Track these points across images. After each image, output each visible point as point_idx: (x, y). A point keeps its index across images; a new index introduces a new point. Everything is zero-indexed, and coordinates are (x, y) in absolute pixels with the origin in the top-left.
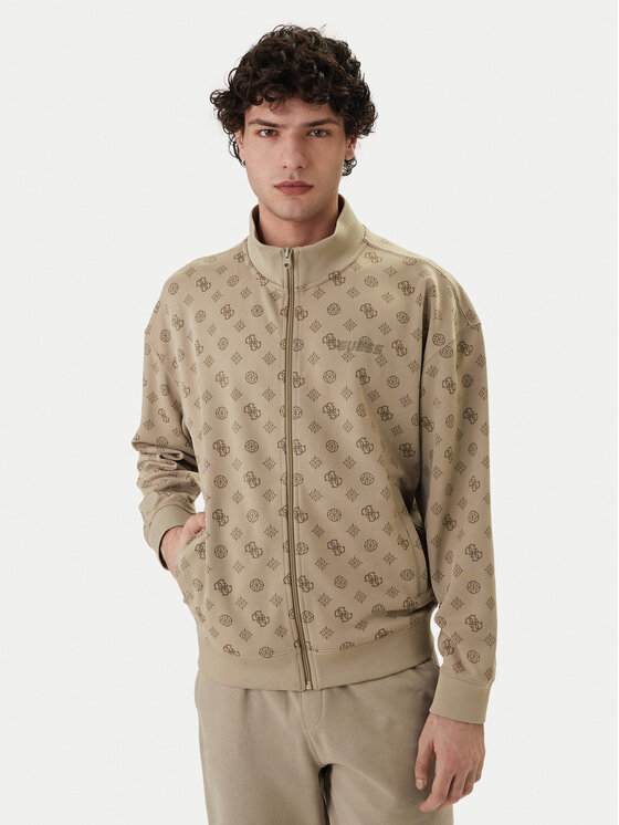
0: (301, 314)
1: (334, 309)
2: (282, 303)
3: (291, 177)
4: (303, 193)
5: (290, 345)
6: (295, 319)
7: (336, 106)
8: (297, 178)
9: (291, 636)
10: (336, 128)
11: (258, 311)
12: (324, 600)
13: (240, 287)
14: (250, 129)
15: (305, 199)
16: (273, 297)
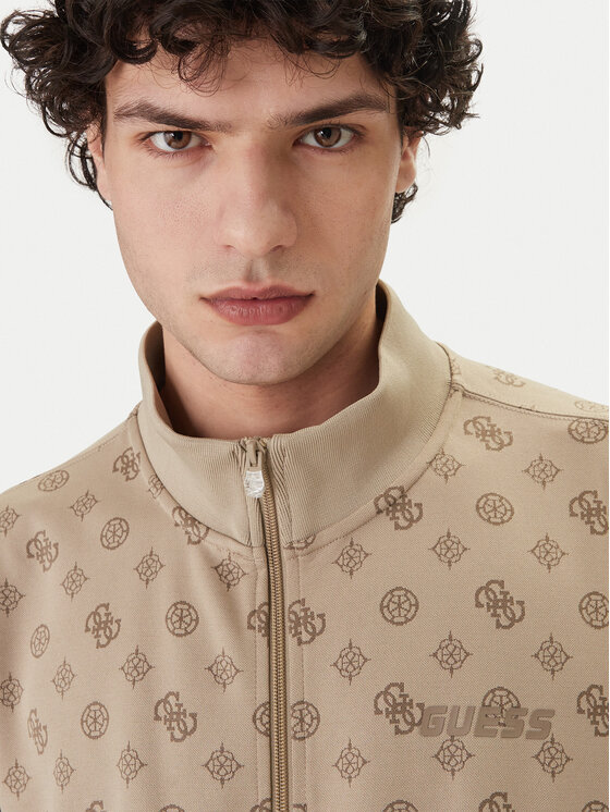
0: (310, 625)
1: (399, 606)
2: (250, 594)
3: (250, 277)
4: (287, 318)
6: (291, 642)
8: (266, 280)
10: (380, 122)
11: (184, 618)
13: (132, 551)
14: (123, 131)
16: (223, 576)
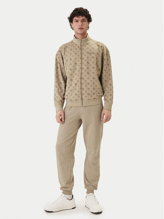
0: (83, 49)
1: (88, 48)
2: (80, 48)
5: (82, 54)
7: (86, 17)
8: (81, 27)
9: (80, 97)
10: (86, 20)
11: (76, 49)
12: (86, 92)
13: (73, 46)
14: (74, 21)
15: (82, 30)
16: (78, 47)
